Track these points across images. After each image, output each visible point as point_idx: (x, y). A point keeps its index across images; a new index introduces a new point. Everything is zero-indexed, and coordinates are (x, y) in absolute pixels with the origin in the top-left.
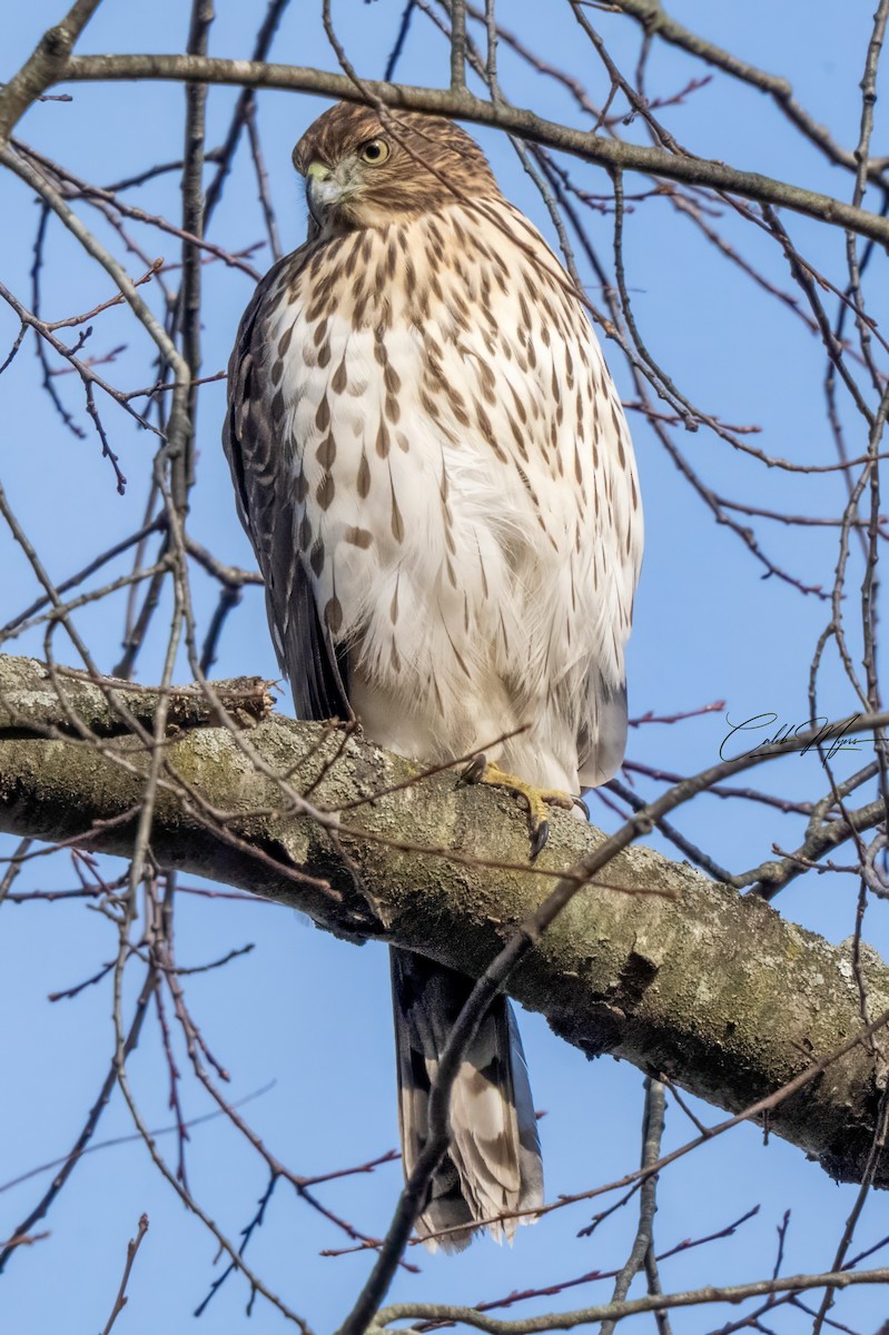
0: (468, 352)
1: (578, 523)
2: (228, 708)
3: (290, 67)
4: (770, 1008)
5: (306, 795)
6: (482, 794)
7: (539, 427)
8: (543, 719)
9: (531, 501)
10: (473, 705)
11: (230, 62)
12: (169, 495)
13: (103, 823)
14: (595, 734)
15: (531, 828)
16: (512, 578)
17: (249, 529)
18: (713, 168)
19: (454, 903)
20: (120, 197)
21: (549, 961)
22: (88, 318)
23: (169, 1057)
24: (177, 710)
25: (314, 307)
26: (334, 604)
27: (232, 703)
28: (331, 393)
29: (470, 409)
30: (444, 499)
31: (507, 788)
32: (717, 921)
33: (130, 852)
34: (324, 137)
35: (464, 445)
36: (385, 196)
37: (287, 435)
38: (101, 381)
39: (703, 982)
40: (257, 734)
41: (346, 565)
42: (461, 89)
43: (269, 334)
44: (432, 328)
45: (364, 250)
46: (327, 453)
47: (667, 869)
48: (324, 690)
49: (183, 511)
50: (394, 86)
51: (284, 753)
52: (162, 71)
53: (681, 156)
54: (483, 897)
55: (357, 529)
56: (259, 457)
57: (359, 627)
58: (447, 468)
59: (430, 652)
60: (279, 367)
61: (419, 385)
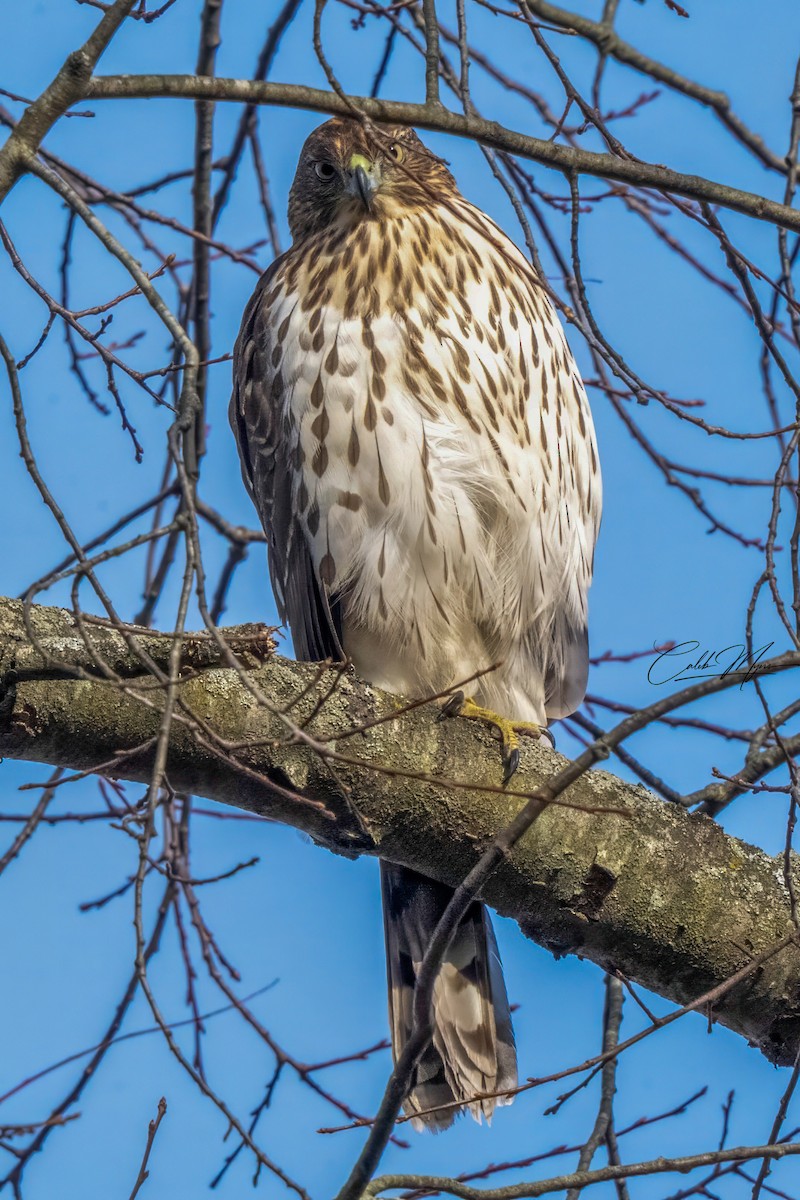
0: (446, 336)
1: (544, 486)
2: (235, 650)
3: (284, 85)
4: (715, 912)
5: (302, 728)
6: (461, 725)
7: (508, 401)
9: (502, 466)
10: (451, 647)
11: (231, 81)
12: (182, 464)
13: (124, 752)
14: (562, 673)
15: (503, 754)
16: (486, 534)
17: (253, 494)
18: (657, 171)
19: (436, 822)
20: (139, 202)
21: (520, 872)
22: (108, 308)
23: (187, 959)
24: (191, 653)
25: (310, 298)
26: (328, 560)
27: (239, 646)
28: (324, 372)
29: (447, 386)
30: (425, 465)
31: (483, 721)
32: (668, 836)
33: (148, 777)
35: (443, 418)
37: (285, 411)
38: (121, 363)
39: (656, 890)
40: (262, 674)
41: (338, 526)
42: (435, 103)
43: (270, 321)
44: (414, 315)
46: (321, 427)
47: (624, 790)
48: (319, 637)
49: (193, 476)
50: (378, 102)
51: (285, 690)
52: (172, 89)
53: (629, 161)
54: (462, 816)
55: (348, 493)
56: (261, 431)
57: (350, 579)
58: (427, 439)
59: (413, 602)
60: (278, 350)
61: (401, 365)
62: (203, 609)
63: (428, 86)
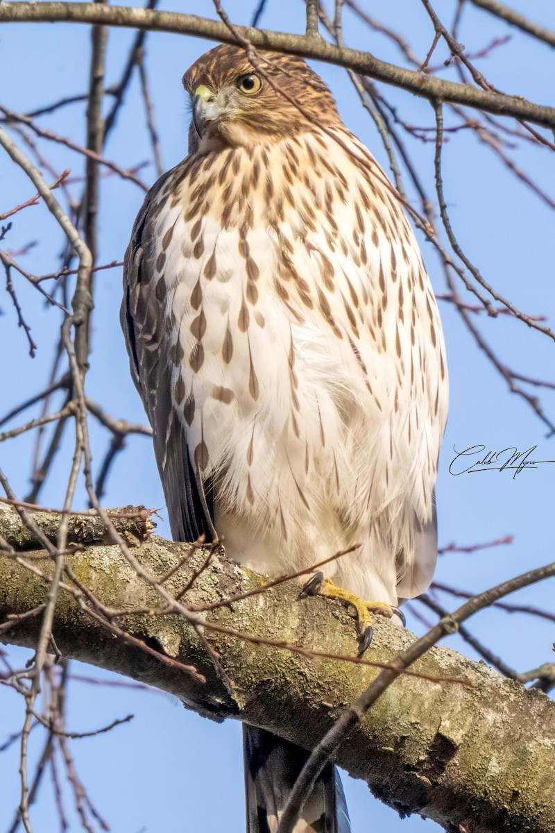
0: (314, 249)
1: (397, 389)
2: (118, 530)
3: (177, 14)
4: (547, 779)
5: (178, 598)
6: (320, 604)
7: (368, 311)
8: (368, 543)
9: (361, 370)
10: (312, 532)
11: (128, 9)
12: (73, 355)
13: (16, 616)
14: (409, 557)
15: (358, 631)
16: (344, 431)
17: (139, 386)
18: (515, 102)
19: (296, 690)
20: (37, 122)
21: (371, 738)
22: (7, 216)
23: (61, 810)
24: (76, 531)
25: (191, 209)
26: (202, 447)
27: (121, 527)
28: (203, 279)
29: (313, 295)
30: (291, 366)
31: (341, 600)
32: (506, 709)
33: (35, 643)
34: (212, 67)
35: (308, 323)
36: (254, 122)
37: (168, 312)
38: (18, 266)
39: (493, 758)
40: (141, 552)
41: (212, 417)
42: (314, 34)
43: (156, 231)
44: (285, 228)
45: (234, 163)
46: (199, 327)
47: (467, 666)
48: (194, 516)
49: (84, 367)
50: (261, 31)
51: (162, 567)
52: (75, 15)
53: (490, 91)
54: (319, 686)
55: (222, 388)
56: (147, 329)
57: (222, 468)
58: (294, 342)
59: (277, 487)
60: (163, 257)
61: (273, 274)
62: (89, 488)
63: (307, 19)
